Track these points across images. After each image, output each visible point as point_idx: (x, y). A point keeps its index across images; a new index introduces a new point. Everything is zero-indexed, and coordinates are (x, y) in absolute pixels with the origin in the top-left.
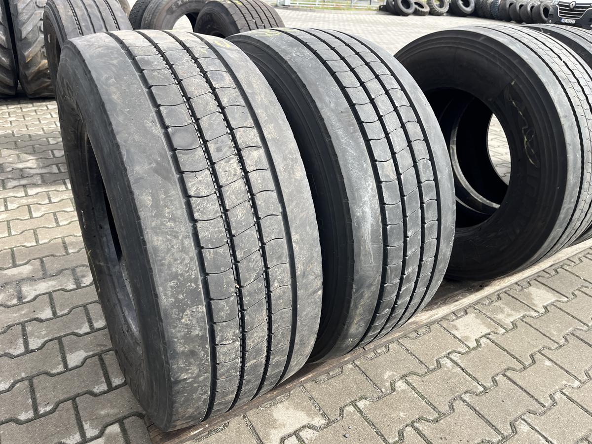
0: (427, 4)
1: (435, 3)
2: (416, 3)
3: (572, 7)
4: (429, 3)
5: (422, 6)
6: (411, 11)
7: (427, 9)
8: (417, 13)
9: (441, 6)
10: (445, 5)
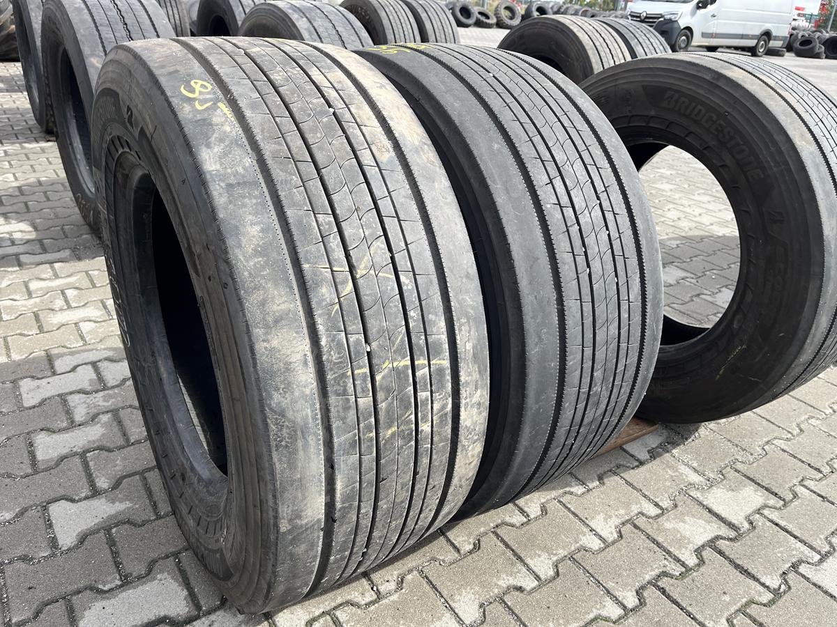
0: (495, 15)
1: (504, 14)
2: (480, 13)
3: (643, 18)
4: (496, 14)
5: (488, 17)
6: (471, 21)
7: (493, 21)
8: (479, 24)
9: (511, 18)
10: (516, 17)
